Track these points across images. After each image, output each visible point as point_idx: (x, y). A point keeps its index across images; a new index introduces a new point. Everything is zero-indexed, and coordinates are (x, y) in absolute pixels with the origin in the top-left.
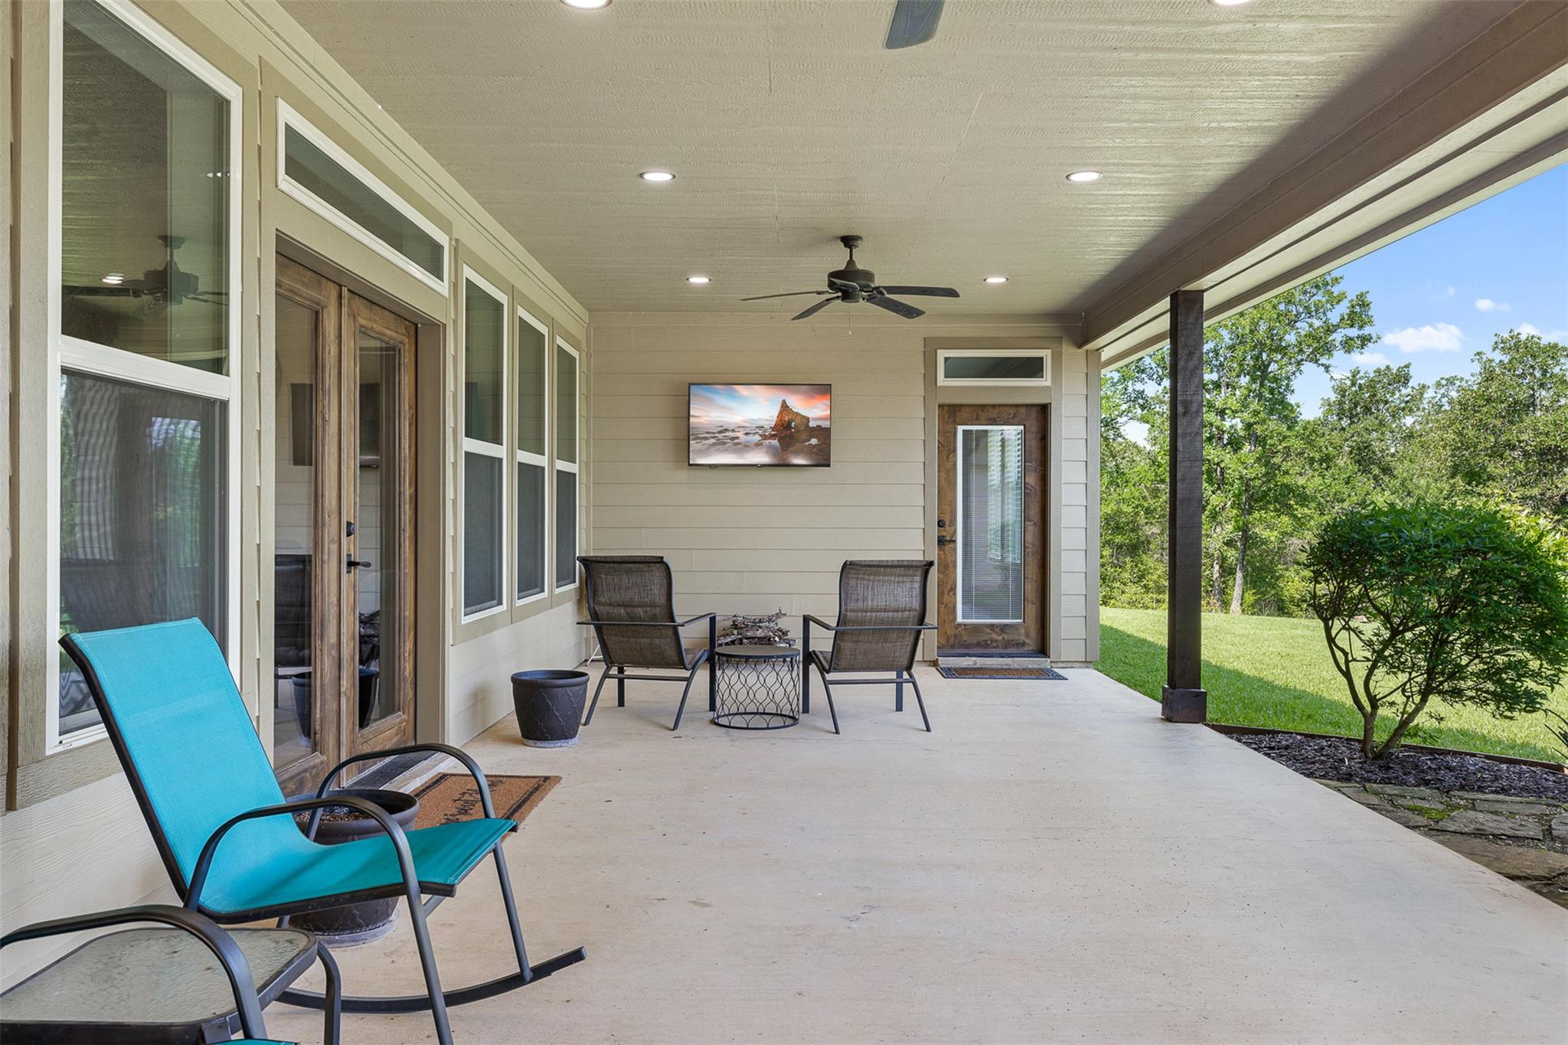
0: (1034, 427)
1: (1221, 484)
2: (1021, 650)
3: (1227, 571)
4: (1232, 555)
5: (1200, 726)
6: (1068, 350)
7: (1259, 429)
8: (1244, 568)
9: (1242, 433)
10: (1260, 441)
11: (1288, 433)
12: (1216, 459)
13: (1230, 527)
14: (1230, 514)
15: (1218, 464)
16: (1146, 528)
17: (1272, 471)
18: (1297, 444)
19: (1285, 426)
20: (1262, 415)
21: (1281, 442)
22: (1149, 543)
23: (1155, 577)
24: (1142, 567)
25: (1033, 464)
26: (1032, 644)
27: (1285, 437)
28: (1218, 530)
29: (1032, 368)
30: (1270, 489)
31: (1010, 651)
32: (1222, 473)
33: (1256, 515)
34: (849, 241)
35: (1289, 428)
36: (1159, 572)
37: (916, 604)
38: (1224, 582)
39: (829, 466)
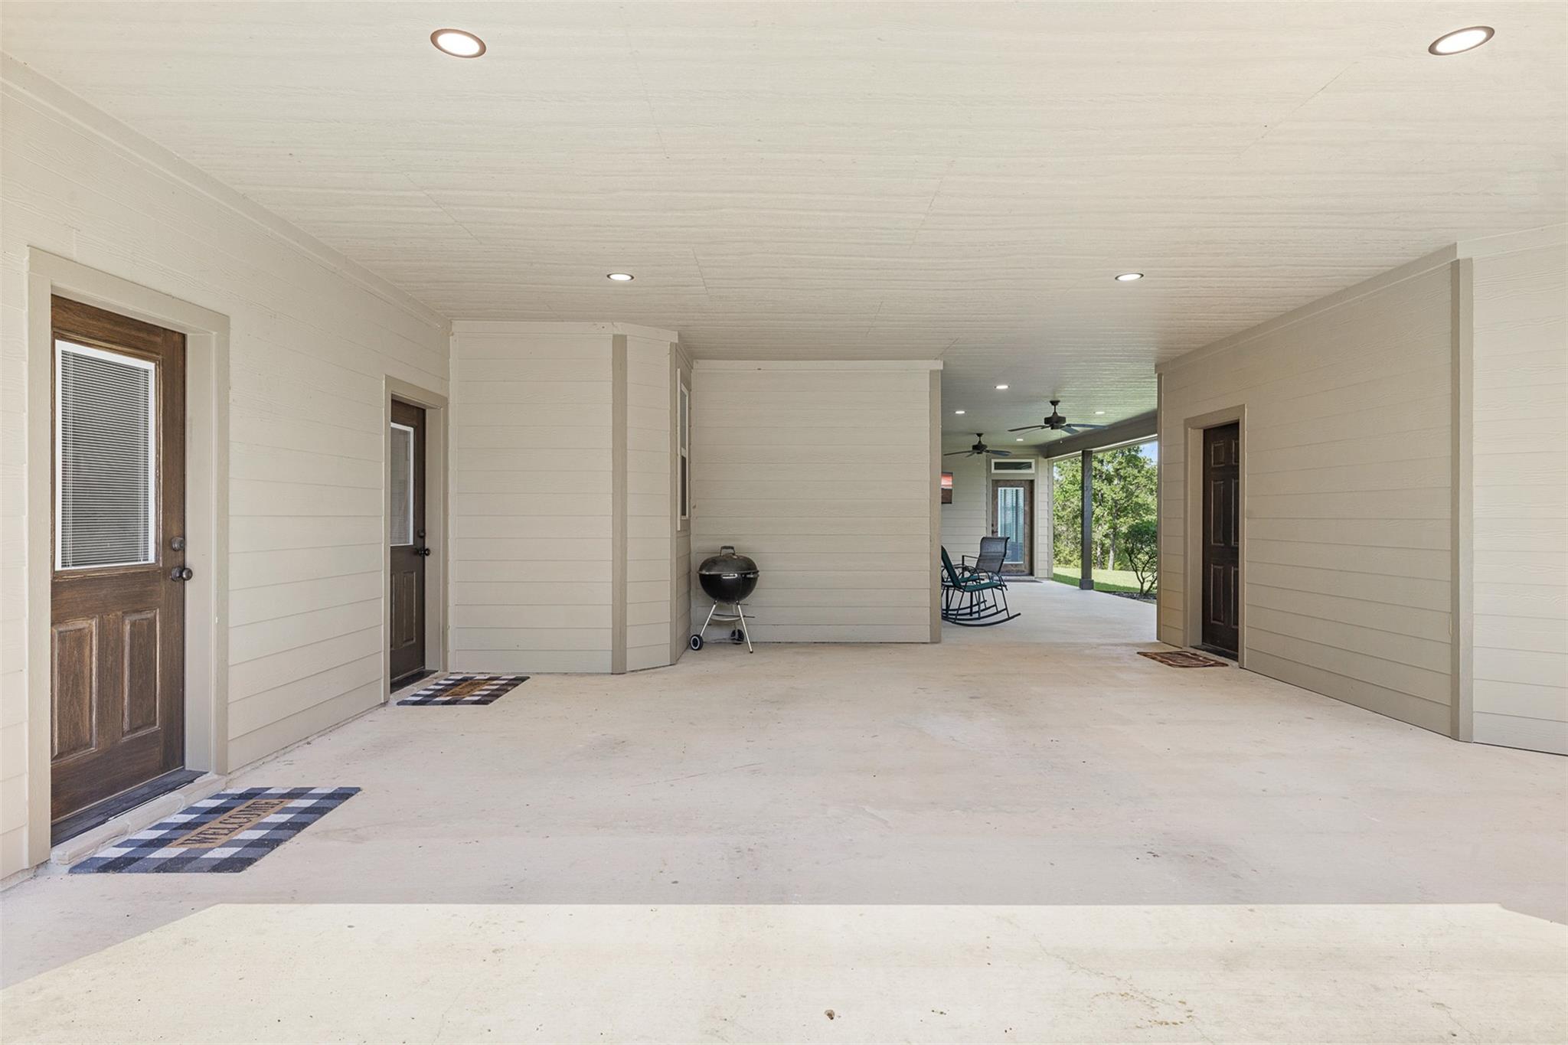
0: (1028, 488)
1: (1102, 501)
2: (1023, 573)
3: (1105, 552)
4: (1108, 542)
5: (1092, 591)
6: (1041, 459)
7: (1122, 472)
8: (1115, 551)
9: (1112, 473)
10: (1121, 478)
11: (1138, 475)
12: (1099, 489)
13: (1106, 527)
14: (1107, 519)
15: (1100, 491)
16: (1059, 527)
17: (1130, 495)
18: (1143, 481)
19: (1136, 471)
20: (1124, 465)
21: (1134, 480)
22: (1060, 535)
23: (1065, 555)
24: (1057, 550)
25: (1027, 503)
26: (1027, 571)
27: (1137, 477)
28: (1100, 528)
29: (1029, 466)
30: (1128, 506)
31: (1019, 574)
32: (1102, 495)
33: (1122, 520)
34: (979, 435)
35: (1139, 472)
36: (1066, 552)
37: (1003, 551)
38: (1103, 558)
39: (951, 503)
